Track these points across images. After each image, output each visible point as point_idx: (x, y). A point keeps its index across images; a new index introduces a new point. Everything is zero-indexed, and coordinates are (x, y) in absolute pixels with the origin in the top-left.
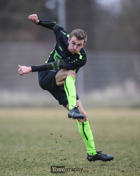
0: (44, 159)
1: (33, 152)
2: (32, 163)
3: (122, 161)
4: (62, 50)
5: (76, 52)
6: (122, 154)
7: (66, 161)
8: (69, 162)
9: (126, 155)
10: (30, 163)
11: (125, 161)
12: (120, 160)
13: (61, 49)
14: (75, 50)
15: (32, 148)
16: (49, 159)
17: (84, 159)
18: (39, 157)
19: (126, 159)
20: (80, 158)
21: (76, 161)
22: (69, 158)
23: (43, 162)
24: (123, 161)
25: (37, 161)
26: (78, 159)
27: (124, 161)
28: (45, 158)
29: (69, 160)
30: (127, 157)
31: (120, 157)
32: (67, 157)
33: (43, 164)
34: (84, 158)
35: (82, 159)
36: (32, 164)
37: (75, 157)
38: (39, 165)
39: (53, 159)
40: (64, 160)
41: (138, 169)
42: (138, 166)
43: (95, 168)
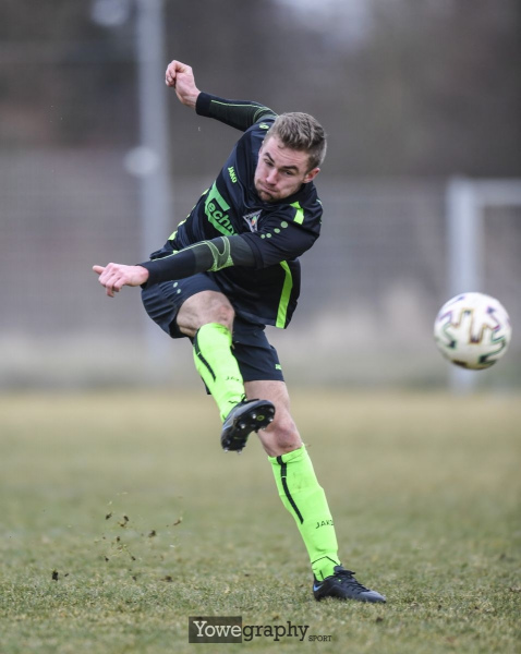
0: (92, 581)
1: (52, 553)
2: (47, 594)
3: (375, 584)
4: (234, 180)
5: (274, 194)
6: (375, 558)
7: (173, 585)
8: (185, 590)
9: (392, 561)
10: (42, 594)
11: (387, 583)
12: (369, 578)
13: (232, 175)
14: (273, 185)
15: (45, 540)
16: (109, 577)
17: (236, 578)
18: (74, 573)
19: (392, 576)
20: (224, 572)
21: (208, 586)
22: (183, 574)
23: (88, 591)
24: (379, 585)
25: (66, 585)
26: (217, 579)
27: (383, 584)
28: (93, 575)
29: (184, 581)
30: (396, 567)
31: (368, 569)
32: (176, 569)
33: (87, 597)
34: (236, 572)
35: (229, 578)
36: (49, 596)
37: (203, 572)
38: (74, 600)
39: (126, 578)
40: (165, 583)
41: (436, 611)
42: (436, 600)
43: (279, 610)
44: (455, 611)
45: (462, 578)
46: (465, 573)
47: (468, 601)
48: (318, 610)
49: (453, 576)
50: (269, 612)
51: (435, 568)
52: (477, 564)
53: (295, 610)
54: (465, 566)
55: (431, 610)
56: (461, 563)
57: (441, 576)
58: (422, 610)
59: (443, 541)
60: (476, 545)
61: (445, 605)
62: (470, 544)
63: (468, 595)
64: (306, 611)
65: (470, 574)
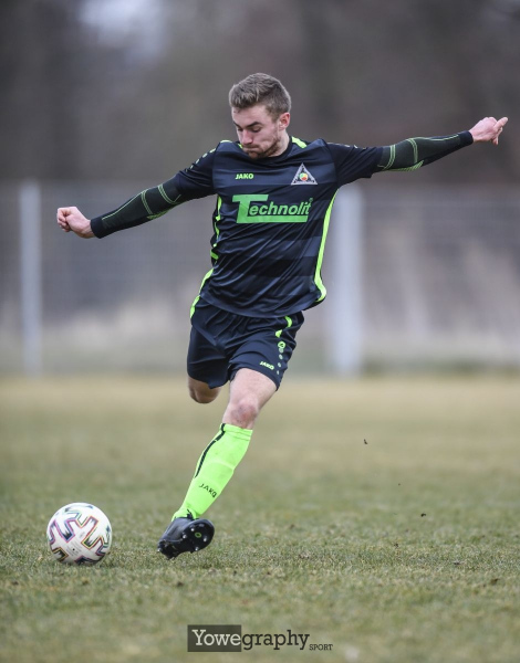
21: (22, 553)
26: (31, 547)
37: (18, 540)
41: (232, 576)
42: (231, 567)
43: (88, 575)
44: (249, 576)
45: (255, 546)
46: (257, 542)
47: (261, 567)
48: (124, 575)
49: (247, 544)
50: (79, 577)
51: (230, 537)
52: (268, 534)
53: (102, 575)
54: (257, 535)
55: (227, 575)
56: (254, 533)
57: (236, 544)
58: (219, 575)
59: (237, 513)
60: (268, 516)
61: (240, 570)
62: (262, 515)
63: (262, 562)
64: (113, 577)
65: (262, 543)
